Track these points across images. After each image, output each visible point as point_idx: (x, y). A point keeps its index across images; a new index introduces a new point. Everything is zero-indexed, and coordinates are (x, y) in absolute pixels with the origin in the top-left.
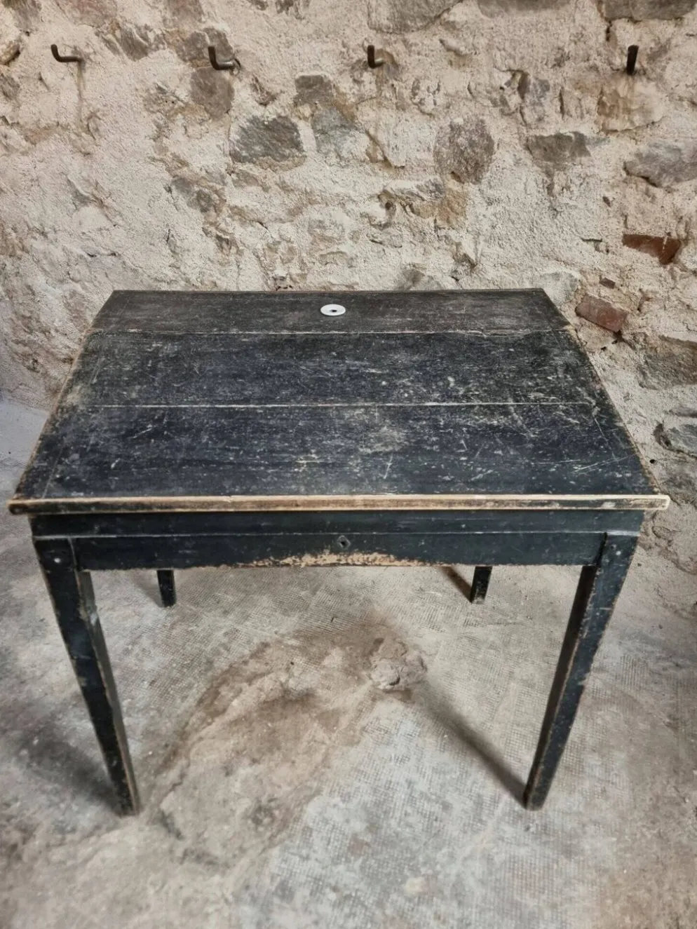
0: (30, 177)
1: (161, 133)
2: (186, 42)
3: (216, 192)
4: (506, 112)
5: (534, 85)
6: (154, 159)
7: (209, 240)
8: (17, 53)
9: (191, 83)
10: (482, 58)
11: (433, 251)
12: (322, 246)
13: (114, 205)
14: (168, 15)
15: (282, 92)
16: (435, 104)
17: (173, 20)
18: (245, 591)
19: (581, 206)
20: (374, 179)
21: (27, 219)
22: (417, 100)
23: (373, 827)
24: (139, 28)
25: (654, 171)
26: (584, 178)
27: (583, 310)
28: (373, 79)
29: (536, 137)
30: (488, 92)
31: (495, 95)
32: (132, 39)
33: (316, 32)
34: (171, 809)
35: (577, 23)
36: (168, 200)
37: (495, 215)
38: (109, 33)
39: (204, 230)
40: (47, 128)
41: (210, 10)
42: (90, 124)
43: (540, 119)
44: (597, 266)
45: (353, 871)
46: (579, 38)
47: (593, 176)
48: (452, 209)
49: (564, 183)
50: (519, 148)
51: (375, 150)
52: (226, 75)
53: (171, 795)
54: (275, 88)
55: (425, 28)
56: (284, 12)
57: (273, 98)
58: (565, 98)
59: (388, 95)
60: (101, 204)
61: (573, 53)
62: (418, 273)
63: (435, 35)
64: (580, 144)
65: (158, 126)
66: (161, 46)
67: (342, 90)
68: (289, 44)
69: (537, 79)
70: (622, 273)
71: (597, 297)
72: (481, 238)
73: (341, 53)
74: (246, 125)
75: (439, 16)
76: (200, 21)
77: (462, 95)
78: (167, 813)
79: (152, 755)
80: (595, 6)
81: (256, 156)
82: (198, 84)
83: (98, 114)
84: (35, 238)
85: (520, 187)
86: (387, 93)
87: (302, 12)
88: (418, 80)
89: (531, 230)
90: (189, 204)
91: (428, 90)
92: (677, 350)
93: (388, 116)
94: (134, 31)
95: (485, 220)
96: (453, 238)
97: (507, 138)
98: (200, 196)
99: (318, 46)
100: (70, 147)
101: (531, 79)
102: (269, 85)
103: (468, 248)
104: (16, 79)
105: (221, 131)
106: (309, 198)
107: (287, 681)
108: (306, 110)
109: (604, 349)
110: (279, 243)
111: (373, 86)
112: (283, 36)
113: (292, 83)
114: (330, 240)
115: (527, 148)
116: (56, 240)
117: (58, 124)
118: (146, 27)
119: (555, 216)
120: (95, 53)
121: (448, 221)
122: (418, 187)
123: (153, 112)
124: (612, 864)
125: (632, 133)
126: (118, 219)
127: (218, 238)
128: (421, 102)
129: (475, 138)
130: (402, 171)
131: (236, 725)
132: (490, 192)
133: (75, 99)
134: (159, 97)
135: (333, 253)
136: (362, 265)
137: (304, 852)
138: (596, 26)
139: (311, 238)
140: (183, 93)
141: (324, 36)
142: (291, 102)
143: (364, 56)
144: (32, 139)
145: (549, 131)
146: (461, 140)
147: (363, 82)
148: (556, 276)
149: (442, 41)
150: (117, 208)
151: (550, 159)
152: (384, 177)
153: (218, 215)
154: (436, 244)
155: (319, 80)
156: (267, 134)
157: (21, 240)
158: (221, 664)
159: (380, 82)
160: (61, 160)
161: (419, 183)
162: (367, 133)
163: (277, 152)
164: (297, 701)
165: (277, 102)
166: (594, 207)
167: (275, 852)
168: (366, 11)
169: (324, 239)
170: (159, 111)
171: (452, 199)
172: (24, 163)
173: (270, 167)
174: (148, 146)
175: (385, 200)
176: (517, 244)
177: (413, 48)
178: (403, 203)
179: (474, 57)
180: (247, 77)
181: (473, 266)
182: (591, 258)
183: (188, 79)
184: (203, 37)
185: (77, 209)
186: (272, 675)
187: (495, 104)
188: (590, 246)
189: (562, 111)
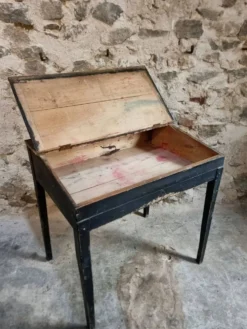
2: (22, 52)
4: (151, 67)
5: (159, 58)
9: (26, 67)
10: (141, 51)
14: (12, 42)
15: (67, 67)
17: (15, 44)
19: (177, 92)
25: (196, 80)
26: (176, 84)
27: (180, 122)
28: (103, 60)
29: (161, 74)
30: (145, 61)
31: (147, 62)
33: (80, 46)
35: (170, 40)
41: (34, 40)
43: (162, 68)
44: (183, 109)
45: (212, 321)
46: (171, 44)
47: (179, 83)
49: (171, 86)
50: (155, 77)
52: (42, 63)
54: (64, 66)
55: (121, 43)
56: (67, 40)
57: (64, 69)
58: (169, 62)
61: (169, 49)
63: (125, 45)
64: (175, 74)
66: (9, 54)
67: (92, 64)
68: (70, 50)
69: (159, 56)
70: (190, 109)
71: (184, 117)
73: (91, 52)
75: (126, 40)
76: (29, 43)
77: (135, 63)
80: (175, 35)
82: (29, 67)
86: (109, 64)
87: (75, 39)
88: (120, 59)
91: (124, 62)
99: (81, 51)
102: (62, 65)
107: (140, 275)
111: (104, 62)
112: (67, 48)
113: (72, 63)
115: (158, 77)
119: (169, 96)
125: (188, 70)
134: (9, 73)
137: (195, 325)
138: (176, 41)
140: (21, 71)
141: (84, 47)
142: (72, 70)
145: (165, 71)
147: (100, 61)
149: (127, 47)
151: (166, 79)
155: (83, 62)
159: (106, 61)
164: (149, 280)
166: (181, 92)
168: (99, 38)
177: (118, 50)
179: (138, 51)
180: (51, 63)
182: (181, 106)
183: (23, 65)
184: (31, 49)
186: (134, 276)
187: (147, 65)
188: (181, 103)
189: (168, 65)
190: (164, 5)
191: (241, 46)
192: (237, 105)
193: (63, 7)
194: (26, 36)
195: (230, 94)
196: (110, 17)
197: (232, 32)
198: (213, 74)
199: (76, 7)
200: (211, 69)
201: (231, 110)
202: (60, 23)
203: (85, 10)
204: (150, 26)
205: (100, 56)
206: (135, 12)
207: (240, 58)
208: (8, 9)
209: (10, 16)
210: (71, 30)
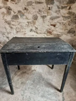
2: (6, 7)
3: (10, 23)
4: (39, 13)
5: (41, 11)
7: (10, 28)
9: (7, 11)
11: (33, 27)
17: (4, 5)
19: (46, 22)
20: (26, 20)
25: (52, 19)
26: (46, 19)
27: (48, 32)
36: (5, 24)
37: (39, 23)
45: (32, 86)
46: (45, 6)
51: (26, 18)
52: (10, 11)
54: (16, 12)
56: (16, 4)
61: (44, 8)
62: (32, 29)
64: (46, 16)
66: (3, 8)
67: (23, 12)
68: (17, 7)
70: (51, 28)
71: (49, 30)
72: (38, 26)
73: (22, 8)
74: (13, 16)
75: (31, 5)
76: (7, 5)
77: (34, 12)
80: (46, 4)
81: (14, 19)
87: (18, 4)
91: (31, 11)
92: (56, 35)
97: (39, 16)
98: (8, 23)
99: (20, 8)
103: (36, 27)
105: (10, 16)
106: (20, 23)
108: (19, 14)
110: (17, 27)
114: (23, 27)
115: (41, 17)
118: (1, 6)
119: (44, 23)
121: (34, 24)
123: (2, 15)
124: (56, 81)
125: (50, 15)
128: (31, 13)
129: (36, 16)
130: (29, 20)
132: (38, 21)
134: (3, 13)
136: (26, 29)
137: (27, 86)
139: (21, 27)
140: (6, 13)
141: (20, 6)
143: (24, 8)
145: (43, 15)
148: (45, 29)
149: (32, 7)
151: (43, 18)
153: (10, 25)
155: (20, 11)
156: (15, 16)
159: (26, 11)
161: (31, 21)
162: (26, 16)
163: (16, 18)
164: (24, 72)
166: (48, 22)
167: (24, 86)
168: (24, 4)
171: (34, 22)
173: (16, 20)
174: (2, 18)
175: (28, 22)
176: (41, 26)
177: (29, 8)
178: (30, 23)
179: (35, 8)
180: (12, 11)
182: (48, 27)
184: (8, 7)
187: (37, 13)
189: (44, 13)
191: (68, 8)
192: (67, 28)
194: (6, 3)
195: (64, 25)
197: (65, 3)
198: (58, 17)
200: (58, 16)
201: (65, 30)
207: (68, 12)
210: (17, 1)
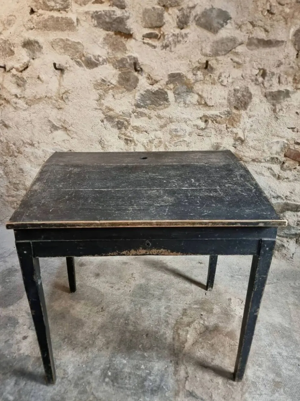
0: (27, 120)
1: (101, 97)
2: (118, 61)
3: (127, 121)
4: (257, 83)
5: (269, 74)
6: (96, 109)
7: (121, 141)
8: (27, 67)
9: (119, 78)
10: (247, 64)
11: (225, 137)
12: (175, 139)
13: (73, 129)
14: (110, 51)
15: (161, 79)
16: (228, 81)
17: (112, 53)
18: (162, 289)
19: (287, 115)
20: (199, 111)
21: (22, 138)
22: (220, 80)
23: (278, 375)
24: (94, 56)
26: (288, 106)
27: (288, 154)
28: (202, 73)
29: (270, 92)
30: (250, 77)
31: (253, 78)
32: (91, 61)
33: (178, 56)
34: (192, 389)
35: (286, 52)
36: (101, 126)
37: (252, 121)
38: (78, 58)
39: (119, 137)
40: (40, 99)
41: (131, 49)
42: (64, 97)
43: (271, 86)
44: (293, 137)
45: (282, 395)
46: (287, 57)
47: (291, 105)
48: (234, 120)
49: (280, 108)
50: (262, 96)
51: (201, 100)
52: (136, 74)
53: (187, 382)
54: (158, 78)
55: (225, 55)
56: (164, 50)
57: (157, 82)
58: (281, 78)
59: (208, 79)
60: (66, 129)
61: (284, 62)
62: (219, 146)
63: (229, 57)
64: (287, 94)
65: (100, 95)
66: (105, 63)
67: (188, 78)
68: (166, 61)
69: (270, 71)
71: (294, 149)
72: (246, 131)
73: (189, 64)
74: (143, 93)
75: (231, 50)
76: (125, 53)
77: (239, 78)
78: (191, 391)
79: (168, 367)
80: (293, 46)
81: (147, 105)
82: (122, 78)
83: (69, 91)
84: (27, 147)
85: (262, 110)
86: (207, 78)
87: (173, 49)
88: (221, 73)
89: (267, 126)
90: (112, 127)
91: (225, 76)
93: (208, 87)
94: (92, 57)
95: (248, 124)
96: (234, 131)
97: (257, 93)
98: (118, 123)
99: (178, 62)
100: (51, 106)
101: (268, 71)
102: (155, 77)
103: (241, 135)
104: (25, 78)
105: (131, 96)
106: (171, 120)
107: (204, 323)
108: (171, 86)
109: (295, 168)
110: (154, 139)
111: (202, 76)
112: (163, 59)
113: (167, 76)
114: (180, 136)
115: (265, 96)
116: (39, 147)
117: (46, 96)
118: (99, 56)
119: (277, 120)
120: (70, 67)
121: (232, 125)
122: (220, 113)
123: (98, 90)
126: (74, 135)
127: (126, 139)
128: (222, 81)
129: (245, 93)
130: (212, 108)
131: (195, 345)
132: (251, 113)
133: (57, 86)
134: (102, 84)
135: (180, 141)
136: (193, 145)
137: (258, 392)
138: (293, 53)
139: (170, 136)
140: (114, 82)
141: (181, 58)
142: (165, 83)
144: (29, 104)
145: (275, 89)
146: (239, 95)
147: (197, 75)
148: (278, 142)
149: (232, 59)
150: (75, 130)
151: (275, 100)
152: (203, 110)
153: (126, 130)
154: (227, 134)
155: (179, 75)
156: (153, 96)
157: (18, 148)
158: (172, 321)
159: (205, 75)
160: (45, 112)
161: (221, 111)
162: (198, 94)
163: (157, 102)
164: (214, 330)
165: (158, 83)
166: (293, 116)
167: (247, 395)
168: (200, 49)
169: (176, 136)
170: (101, 89)
171: (234, 116)
172: (24, 114)
173: (153, 109)
174: (95, 104)
175: (204, 119)
176: (262, 131)
177: (220, 62)
178: (212, 119)
179: (244, 65)
180: (145, 74)
181: (242, 141)
182: (291, 135)
183: (117, 76)
184: (127, 59)
185: (51, 132)
186: (196, 321)
187: (252, 81)
188: (290, 130)
189: (279, 82)
190: (283, 11)
193: (166, 14)
194: (124, 45)
196: (215, 25)
199: (179, 13)
202: (160, 31)
203: (188, 17)
204: (262, 35)
205: (199, 69)
206: (246, 19)
208: (110, 16)
209: (111, 23)
210: (171, 39)
